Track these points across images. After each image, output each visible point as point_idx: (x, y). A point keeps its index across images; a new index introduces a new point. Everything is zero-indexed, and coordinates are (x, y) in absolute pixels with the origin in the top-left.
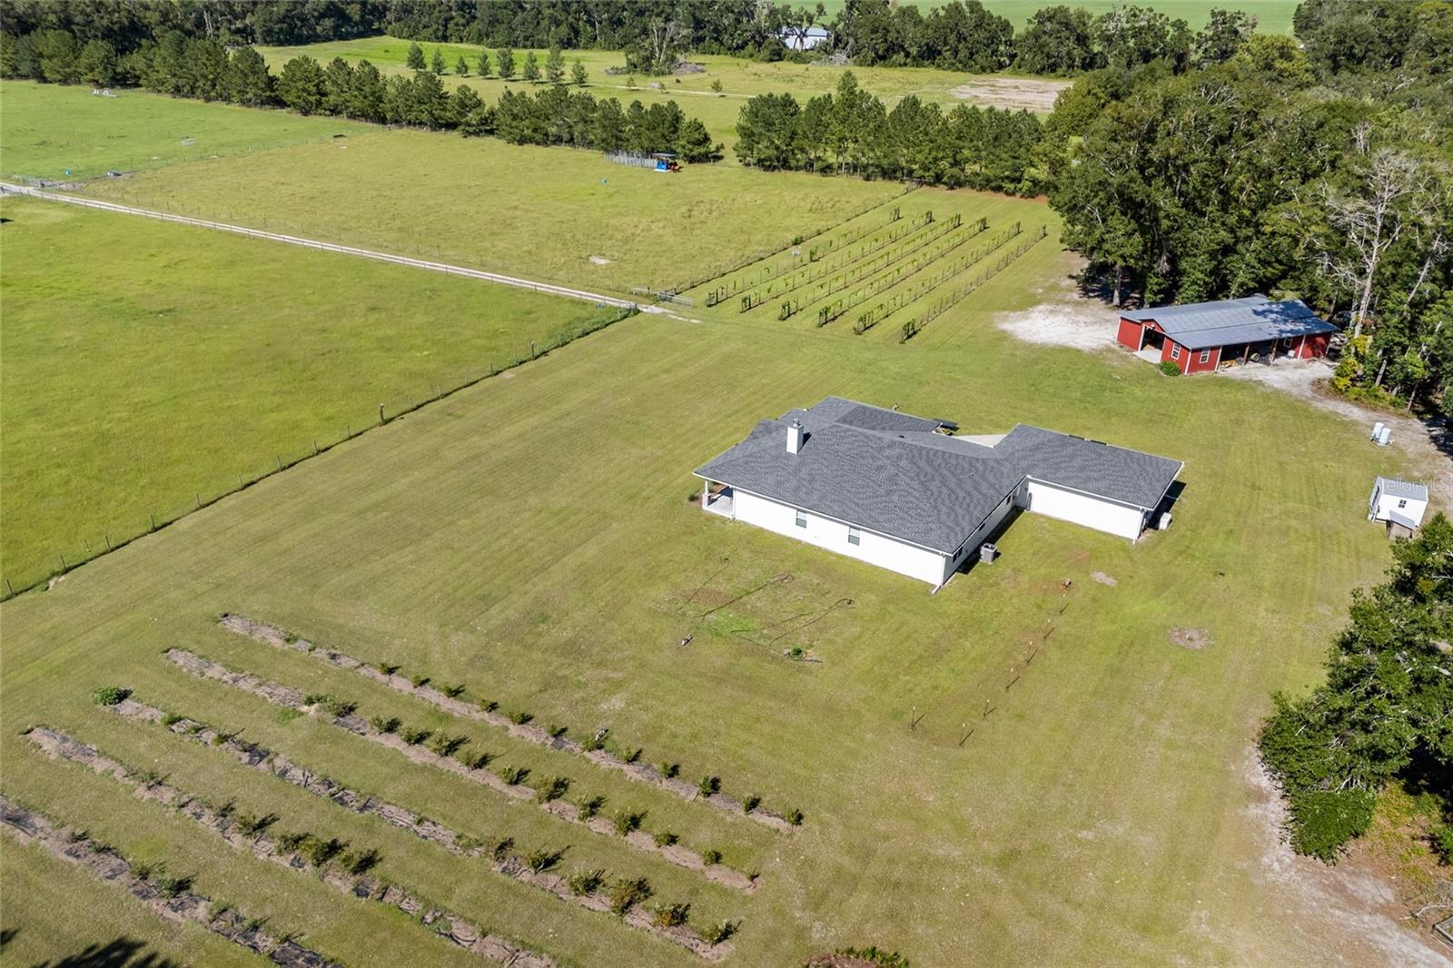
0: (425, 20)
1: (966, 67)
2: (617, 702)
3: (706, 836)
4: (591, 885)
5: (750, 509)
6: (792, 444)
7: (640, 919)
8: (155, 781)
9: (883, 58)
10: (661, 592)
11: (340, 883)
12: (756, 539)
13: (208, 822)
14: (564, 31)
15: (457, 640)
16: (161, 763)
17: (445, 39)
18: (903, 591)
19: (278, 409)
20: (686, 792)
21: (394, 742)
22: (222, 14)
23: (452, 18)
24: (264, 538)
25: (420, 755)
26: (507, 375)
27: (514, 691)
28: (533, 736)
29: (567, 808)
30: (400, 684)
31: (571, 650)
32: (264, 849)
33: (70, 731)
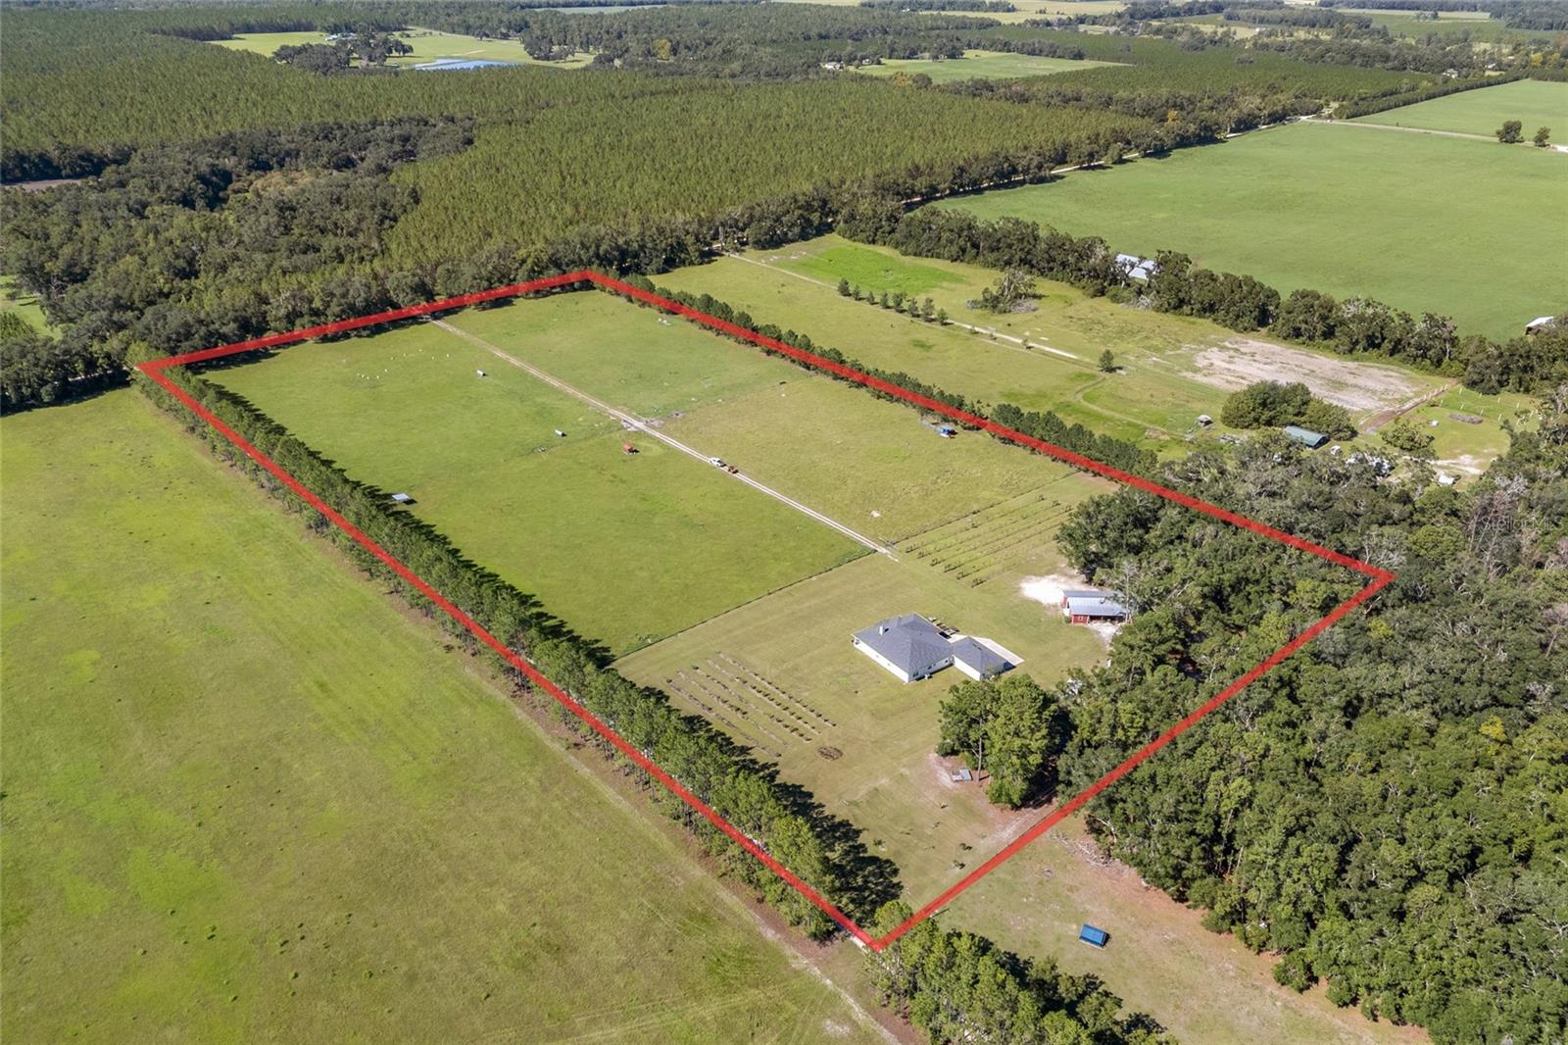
0: (863, 226)
1: (1233, 326)
2: (806, 694)
3: (814, 724)
4: (787, 727)
5: (863, 648)
6: (881, 632)
7: (794, 734)
8: (705, 689)
9: (1175, 308)
10: (830, 669)
11: (739, 715)
12: (865, 659)
13: (715, 699)
14: (954, 249)
15: (773, 671)
16: (706, 685)
17: (874, 242)
18: (898, 683)
19: (737, 583)
20: (813, 715)
21: (754, 691)
22: (731, 227)
23: (881, 227)
24: (730, 631)
25: (759, 695)
26: (814, 578)
27: (782, 686)
28: (785, 697)
29: (787, 712)
30: (758, 678)
31: (800, 679)
32: (726, 706)
33: (687, 674)
